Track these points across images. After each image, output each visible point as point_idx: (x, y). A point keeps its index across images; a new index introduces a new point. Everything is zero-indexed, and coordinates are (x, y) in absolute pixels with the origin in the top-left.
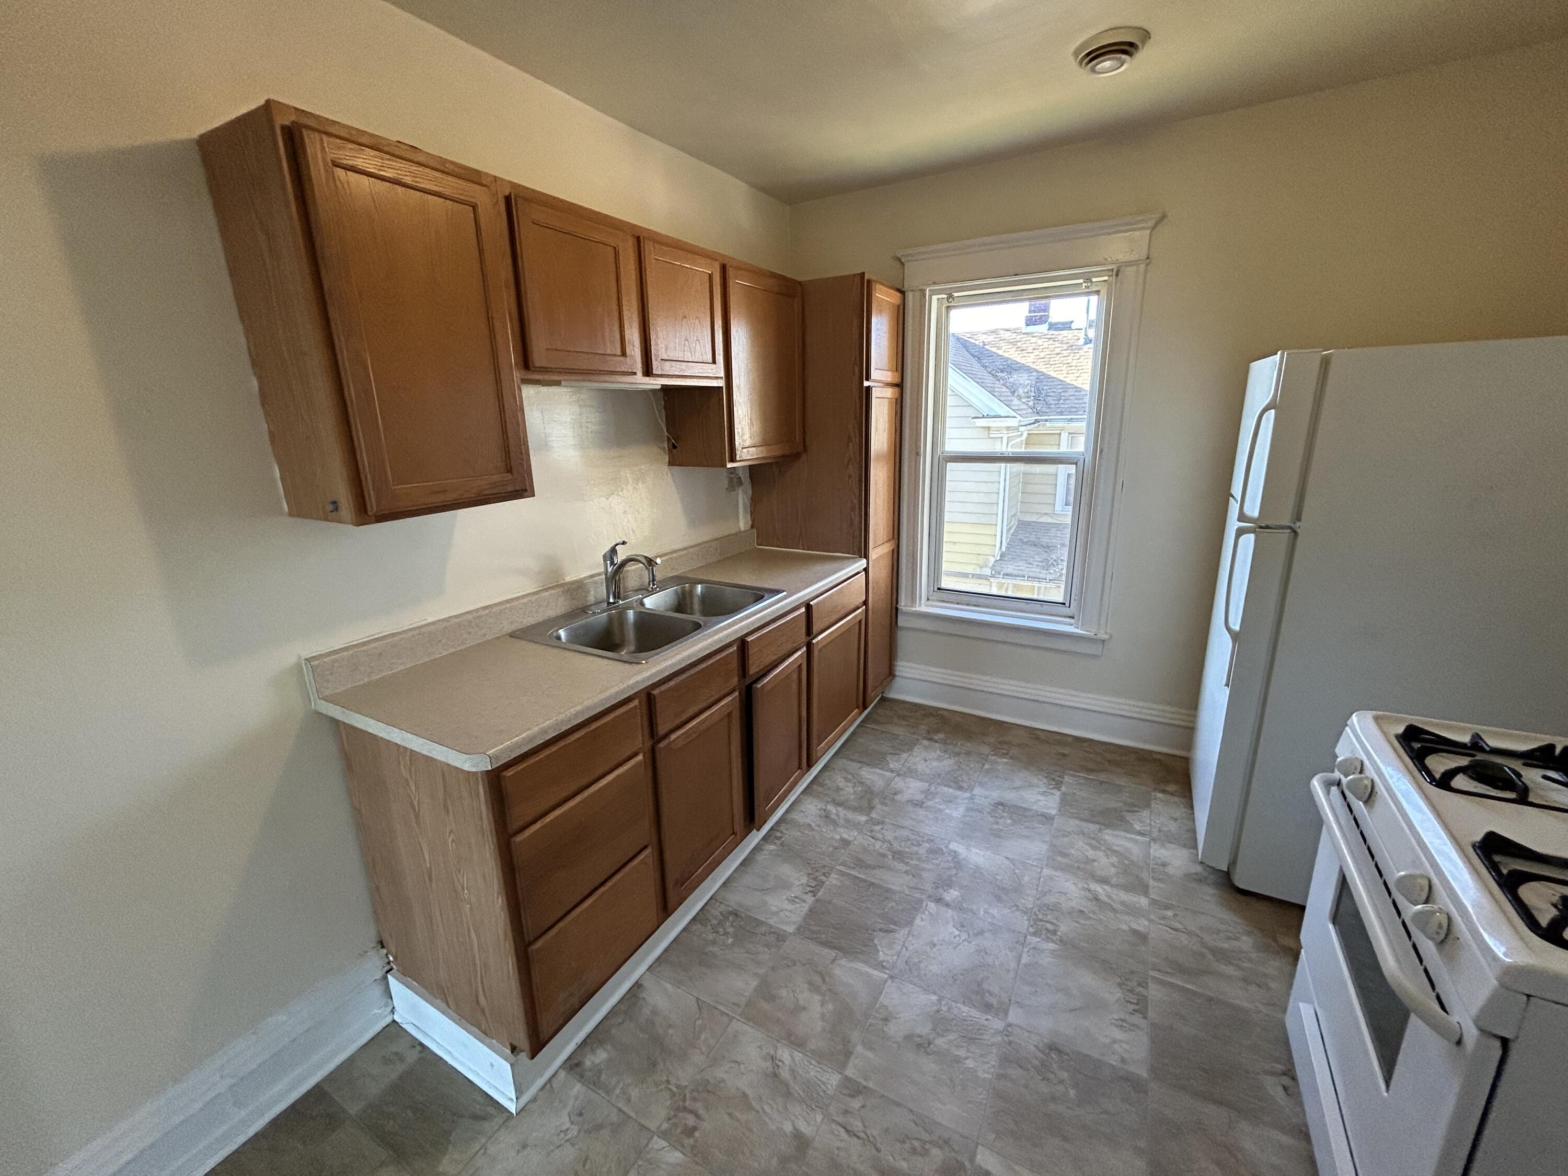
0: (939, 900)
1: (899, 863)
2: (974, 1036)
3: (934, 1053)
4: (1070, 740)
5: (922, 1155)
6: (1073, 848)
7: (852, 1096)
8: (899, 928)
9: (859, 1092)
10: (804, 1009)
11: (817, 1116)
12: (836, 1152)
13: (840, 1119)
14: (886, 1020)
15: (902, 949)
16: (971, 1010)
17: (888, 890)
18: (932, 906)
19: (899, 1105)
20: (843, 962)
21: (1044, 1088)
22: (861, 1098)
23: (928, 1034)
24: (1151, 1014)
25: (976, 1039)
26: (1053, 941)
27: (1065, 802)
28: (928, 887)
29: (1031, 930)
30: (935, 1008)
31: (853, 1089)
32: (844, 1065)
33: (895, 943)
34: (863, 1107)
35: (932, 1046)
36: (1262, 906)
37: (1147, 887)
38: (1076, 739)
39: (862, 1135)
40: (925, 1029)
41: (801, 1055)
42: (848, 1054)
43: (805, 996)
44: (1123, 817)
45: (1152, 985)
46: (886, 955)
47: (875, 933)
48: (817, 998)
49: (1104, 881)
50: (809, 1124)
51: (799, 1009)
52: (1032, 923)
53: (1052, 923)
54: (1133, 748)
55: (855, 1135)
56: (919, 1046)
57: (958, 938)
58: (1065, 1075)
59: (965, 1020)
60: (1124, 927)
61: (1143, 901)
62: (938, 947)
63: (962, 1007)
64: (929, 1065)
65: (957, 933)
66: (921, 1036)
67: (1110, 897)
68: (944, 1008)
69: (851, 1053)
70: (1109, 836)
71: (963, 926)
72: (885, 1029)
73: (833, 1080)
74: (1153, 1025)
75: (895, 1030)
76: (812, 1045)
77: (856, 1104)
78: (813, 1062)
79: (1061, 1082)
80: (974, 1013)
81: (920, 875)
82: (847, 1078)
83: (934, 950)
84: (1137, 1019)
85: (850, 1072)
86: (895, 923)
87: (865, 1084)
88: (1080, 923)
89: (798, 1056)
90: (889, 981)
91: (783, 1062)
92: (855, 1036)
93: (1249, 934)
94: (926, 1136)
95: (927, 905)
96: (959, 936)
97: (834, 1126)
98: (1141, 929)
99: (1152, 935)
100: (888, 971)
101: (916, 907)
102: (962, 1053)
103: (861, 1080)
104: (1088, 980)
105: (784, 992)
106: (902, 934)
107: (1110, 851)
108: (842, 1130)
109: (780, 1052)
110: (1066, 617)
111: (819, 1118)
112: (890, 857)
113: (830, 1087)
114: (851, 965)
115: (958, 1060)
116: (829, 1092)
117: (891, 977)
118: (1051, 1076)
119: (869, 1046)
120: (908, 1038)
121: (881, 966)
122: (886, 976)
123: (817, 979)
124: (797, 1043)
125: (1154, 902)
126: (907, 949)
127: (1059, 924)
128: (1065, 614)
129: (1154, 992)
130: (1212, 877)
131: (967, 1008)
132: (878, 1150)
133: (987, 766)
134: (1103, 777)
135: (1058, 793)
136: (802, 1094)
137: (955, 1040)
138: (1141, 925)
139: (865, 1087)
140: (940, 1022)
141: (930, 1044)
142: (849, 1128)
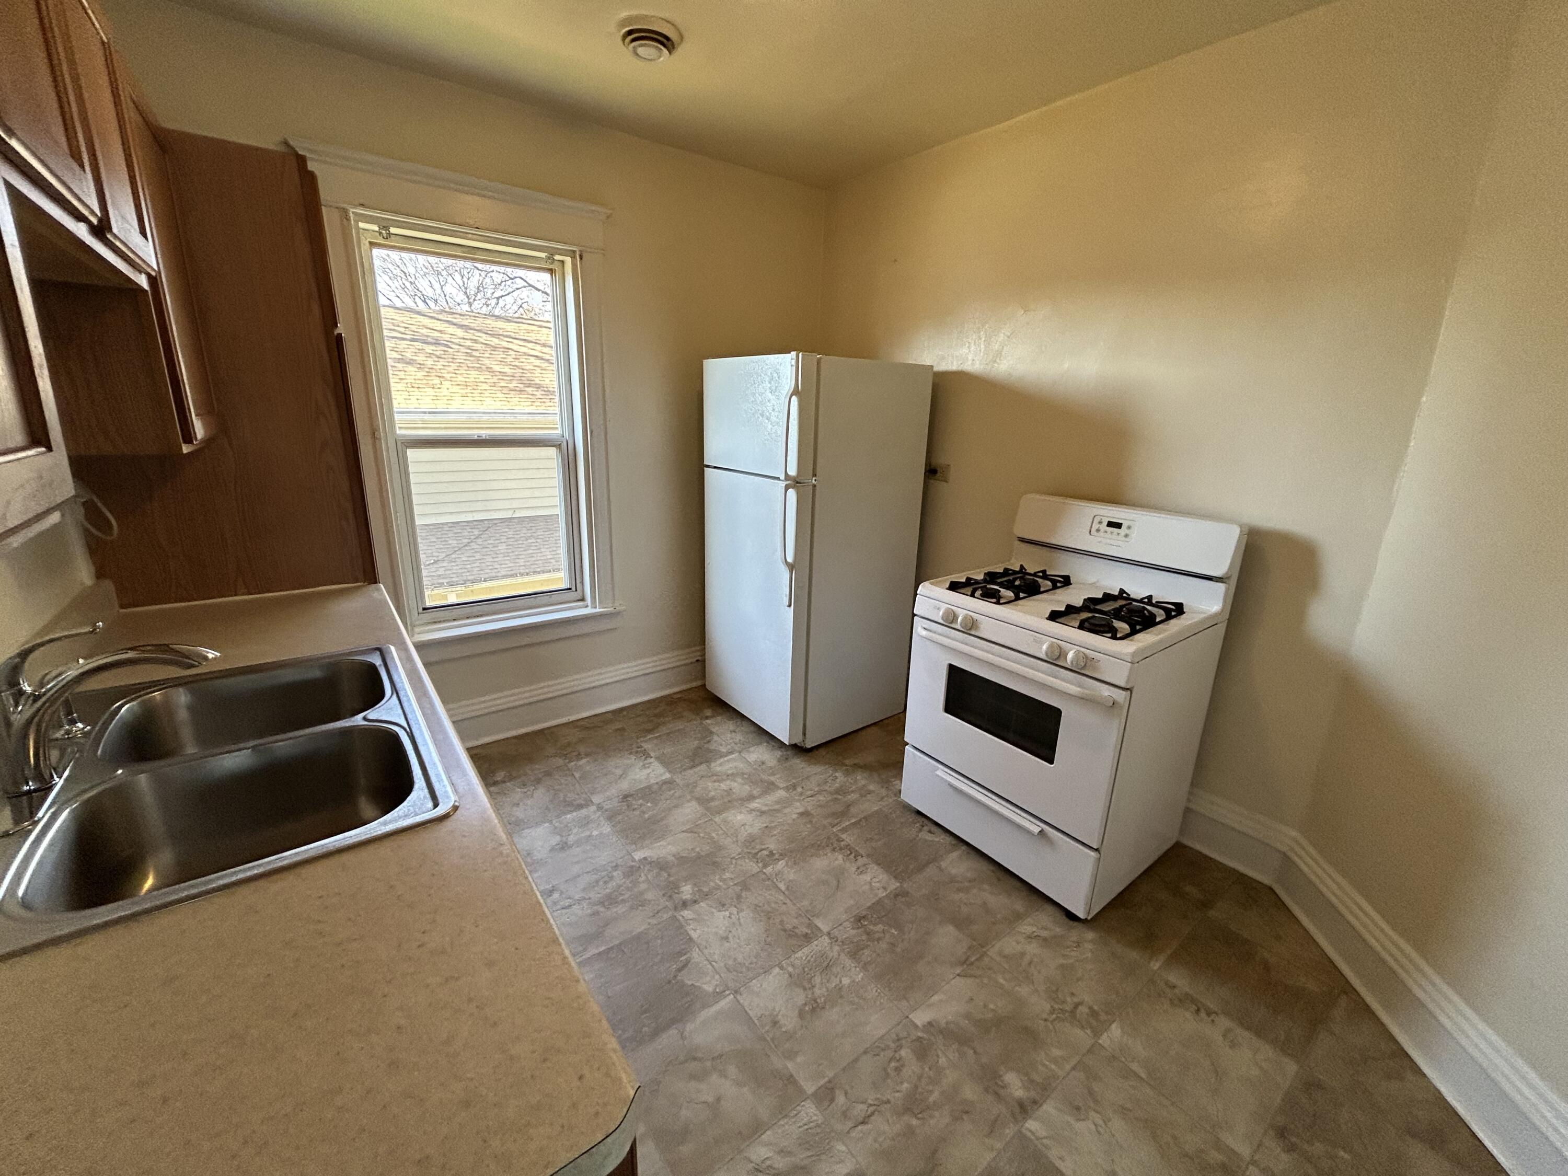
0: (685, 904)
1: (616, 907)
2: (826, 963)
3: (825, 1002)
4: (610, 716)
5: (903, 1066)
6: (710, 791)
7: (832, 1100)
8: (688, 955)
9: (832, 1090)
10: (718, 1099)
11: (838, 1147)
12: (877, 1145)
13: (850, 1124)
14: (775, 1023)
15: (713, 966)
16: (803, 950)
17: (638, 937)
18: (686, 913)
19: (856, 1060)
20: (689, 1027)
21: (884, 945)
22: (837, 1092)
23: (807, 997)
24: (862, 852)
25: (828, 964)
26: (779, 860)
27: (664, 761)
28: (663, 902)
29: (760, 865)
30: (787, 976)
31: (826, 1095)
32: (801, 1090)
33: (701, 968)
34: (846, 1093)
35: (818, 1000)
36: (822, 751)
37: (773, 783)
38: (614, 712)
39: (872, 1109)
40: (800, 998)
41: (768, 1133)
42: (791, 1080)
43: (706, 1092)
44: (708, 749)
45: (844, 836)
46: (710, 982)
47: (679, 978)
48: (714, 1078)
49: (751, 798)
50: (841, 1161)
51: (715, 1106)
52: (755, 860)
53: (764, 849)
54: (657, 699)
55: (869, 1116)
56: (813, 1010)
57: (732, 916)
58: (880, 927)
59: (809, 961)
60: (795, 816)
61: (781, 793)
62: (730, 936)
63: (796, 955)
64: (833, 1014)
65: (727, 913)
66: (805, 1004)
67: (766, 805)
68: (790, 969)
69: (792, 1076)
70: (718, 766)
71: (723, 905)
72: (783, 1030)
73: (809, 1111)
74: (868, 856)
75: (789, 1022)
76: (764, 1114)
77: (841, 1099)
78: (782, 1122)
79: (884, 932)
80: (806, 950)
81: (645, 900)
82: (815, 1094)
83: (731, 940)
84: (861, 861)
85: (810, 1088)
86: (681, 953)
87: (826, 1079)
88: (775, 835)
89: (768, 1136)
90: (738, 997)
91: (767, 1158)
92: (777, 1062)
93: (836, 771)
94: (889, 1054)
95: (683, 917)
96: (730, 914)
97: (853, 1134)
98: (801, 810)
99: (809, 808)
100: (727, 992)
101: (679, 927)
102: (835, 982)
103: (822, 1082)
104: (821, 863)
105: (685, 1113)
106: (695, 955)
107: (731, 776)
108: (860, 1127)
109: (754, 1157)
110: (575, 601)
111: (841, 1147)
112: (602, 909)
113: (815, 1118)
114: (698, 1022)
115: (839, 988)
116: (820, 1122)
117: (736, 992)
118: (877, 936)
119: (791, 1055)
120: (801, 1015)
121: (718, 995)
122: (732, 996)
123: (693, 1066)
124: (756, 1128)
125: (787, 789)
126: (716, 962)
127: (767, 846)
128: (572, 599)
129: (847, 838)
130: (789, 753)
131: (801, 952)
132: (888, 1102)
133: (577, 775)
134: (663, 730)
135: (652, 760)
136: (809, 1153)
137: (822, 980)
138: (799, 807)
139: (830, 1082)
140: (800, 980)
141: (815, 1001)
142: (861, 1119)
